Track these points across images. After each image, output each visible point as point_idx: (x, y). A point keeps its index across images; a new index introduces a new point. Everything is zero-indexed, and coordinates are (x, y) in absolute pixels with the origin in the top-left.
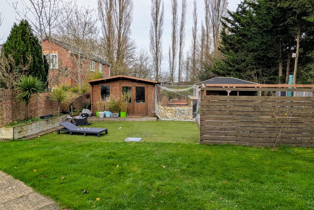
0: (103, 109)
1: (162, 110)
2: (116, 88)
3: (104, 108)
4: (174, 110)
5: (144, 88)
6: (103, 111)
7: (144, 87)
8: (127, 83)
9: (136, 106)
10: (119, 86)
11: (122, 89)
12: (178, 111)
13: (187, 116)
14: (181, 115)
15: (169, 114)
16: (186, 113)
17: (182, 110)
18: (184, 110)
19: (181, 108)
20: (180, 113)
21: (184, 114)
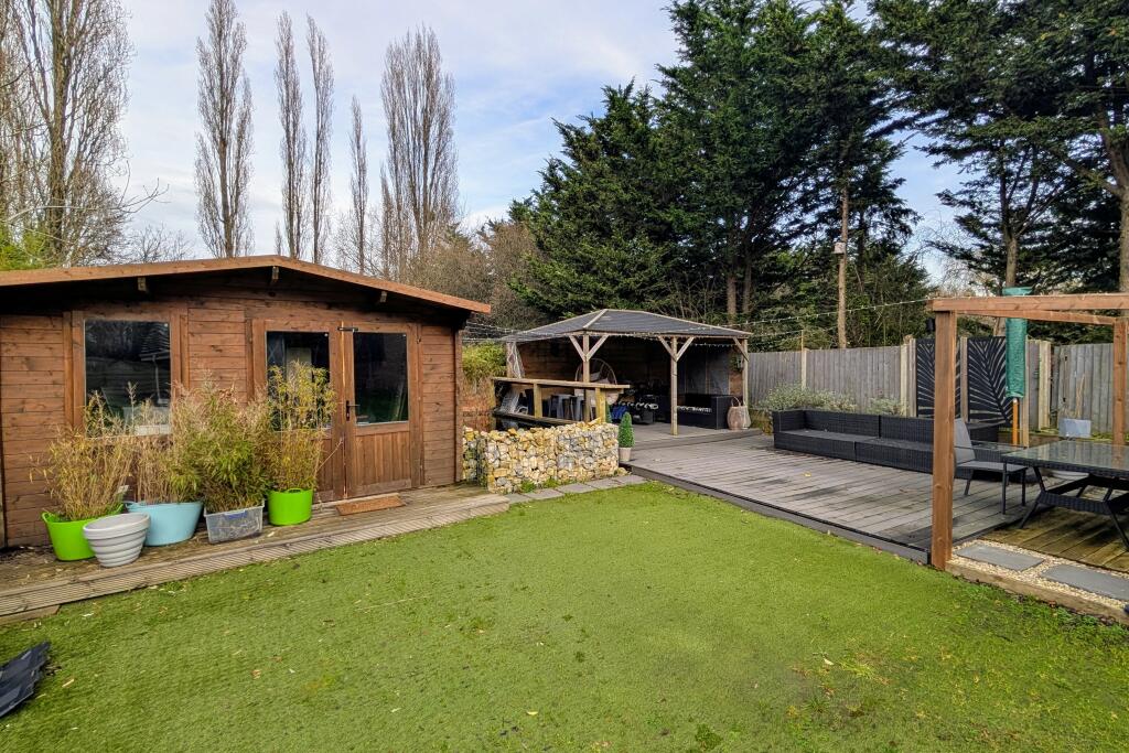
0: (123, 489)
1: (503, 448)
2: (216, 340)
3: (132, 483)
4: (553, 443)
5: (400, 341)
6: (125, 510)
7: (401, 334)
8: (293, 312)
9: (358, 443)
10: (241, 328)
11: (261, 344)
12: (567, 446)
13: (600, 461)
14: (579, 462)
15: (534, 461)
16: (596, 450)
17: (582, 439)
18: (590, 438)
19: (578, 429)
20: (575, 454)
21: (590, 453)
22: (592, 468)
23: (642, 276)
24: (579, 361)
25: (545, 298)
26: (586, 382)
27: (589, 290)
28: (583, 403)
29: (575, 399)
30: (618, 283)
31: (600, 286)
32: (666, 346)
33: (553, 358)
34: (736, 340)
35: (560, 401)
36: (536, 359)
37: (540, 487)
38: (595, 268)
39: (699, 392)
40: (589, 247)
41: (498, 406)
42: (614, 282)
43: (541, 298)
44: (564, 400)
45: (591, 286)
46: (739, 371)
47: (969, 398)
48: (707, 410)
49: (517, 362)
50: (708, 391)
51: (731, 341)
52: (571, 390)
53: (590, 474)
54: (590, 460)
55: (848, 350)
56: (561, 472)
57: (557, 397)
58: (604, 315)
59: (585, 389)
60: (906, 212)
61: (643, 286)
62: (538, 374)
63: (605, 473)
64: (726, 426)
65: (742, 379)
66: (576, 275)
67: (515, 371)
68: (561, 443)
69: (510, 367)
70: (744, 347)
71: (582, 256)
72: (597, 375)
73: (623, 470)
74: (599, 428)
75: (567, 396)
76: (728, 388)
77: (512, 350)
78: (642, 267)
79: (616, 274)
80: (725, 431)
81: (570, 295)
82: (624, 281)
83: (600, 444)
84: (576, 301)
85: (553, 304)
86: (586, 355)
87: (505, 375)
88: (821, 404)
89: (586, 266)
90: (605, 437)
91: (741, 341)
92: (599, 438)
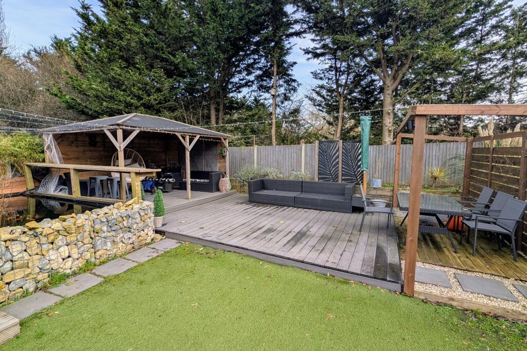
1: (16, 247)
4: (87, 228)
12: (105, 228)
13: (138, 234)
14: (118, 239)
15: (65, 251)
16: (135, 226)
17: (120, 219)
18: (128, 216)
19: (115, 211)
20: (113, 233)
21: (129, 229)
22: (131, 241)
23: (160, 96)
24: (114, 150)
25: (84, 104)
26: (122, 168)
27: (120, 101)
28: (119, 183)
29: (112, 180)
30: (142, 99)
31: (128, 99)
32: (182, 140)
33: (92, 148)
34: (223, 139)
35: (98, 182)
36: (75, 149)
37: (75, 274)
38: (124, 87)
39: (200, 170)
40: (119, 71)
41: (37, 188)
42: (140, 98)
43: (80, 104)
44: (101, 181)
45: (122, 99)
46: (224, 157)
47: (342, 171)
48: (206, 181)
49: (54, 150)
50: (205, 169)
51: (220, 139)
52: (109, 173)
53: (129, 247)
54: (130, 235)
55: (277, 146)
56: (98, 254)
57: (95, 179)
58: (134, 116)
59: (121, 173)
60: (294, 81)
61: (160, 103)
62: (77, 160)
63: (144, 242)
64: (218, 190)
65: (225, 162)
66: (109, 89)
67: (53, 158)
68: (97, 227)
69: (48, 154)
70: (226, 144)
71: (113, 77)
72: (129, 161)
73: (159, 236)
74: (136, 207)
75: (105, 178)
76: (217, 167)
77: (48, 140)
78: (159, 90)
79: (140, 92)
80: (218, 194)
81: (105, 104)
82: (146, 98)
83: (138, 220)
84: (110, 108)
85: (91, 110)
86: (120, 145)
87: (44, 161)
88: (267, 175)
89: (117, 84)
90: (142, 214)
91: (225, 139)
92: (137, 216)
